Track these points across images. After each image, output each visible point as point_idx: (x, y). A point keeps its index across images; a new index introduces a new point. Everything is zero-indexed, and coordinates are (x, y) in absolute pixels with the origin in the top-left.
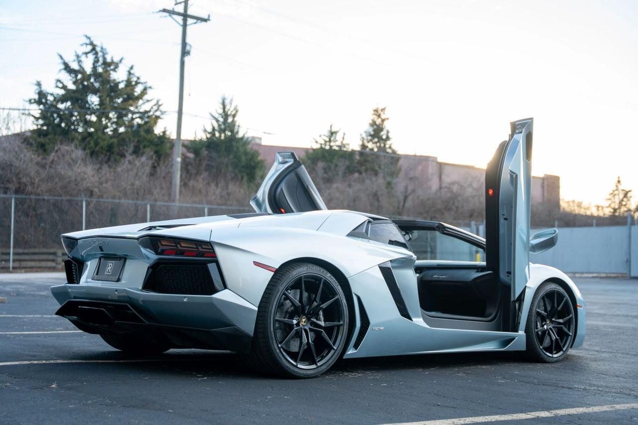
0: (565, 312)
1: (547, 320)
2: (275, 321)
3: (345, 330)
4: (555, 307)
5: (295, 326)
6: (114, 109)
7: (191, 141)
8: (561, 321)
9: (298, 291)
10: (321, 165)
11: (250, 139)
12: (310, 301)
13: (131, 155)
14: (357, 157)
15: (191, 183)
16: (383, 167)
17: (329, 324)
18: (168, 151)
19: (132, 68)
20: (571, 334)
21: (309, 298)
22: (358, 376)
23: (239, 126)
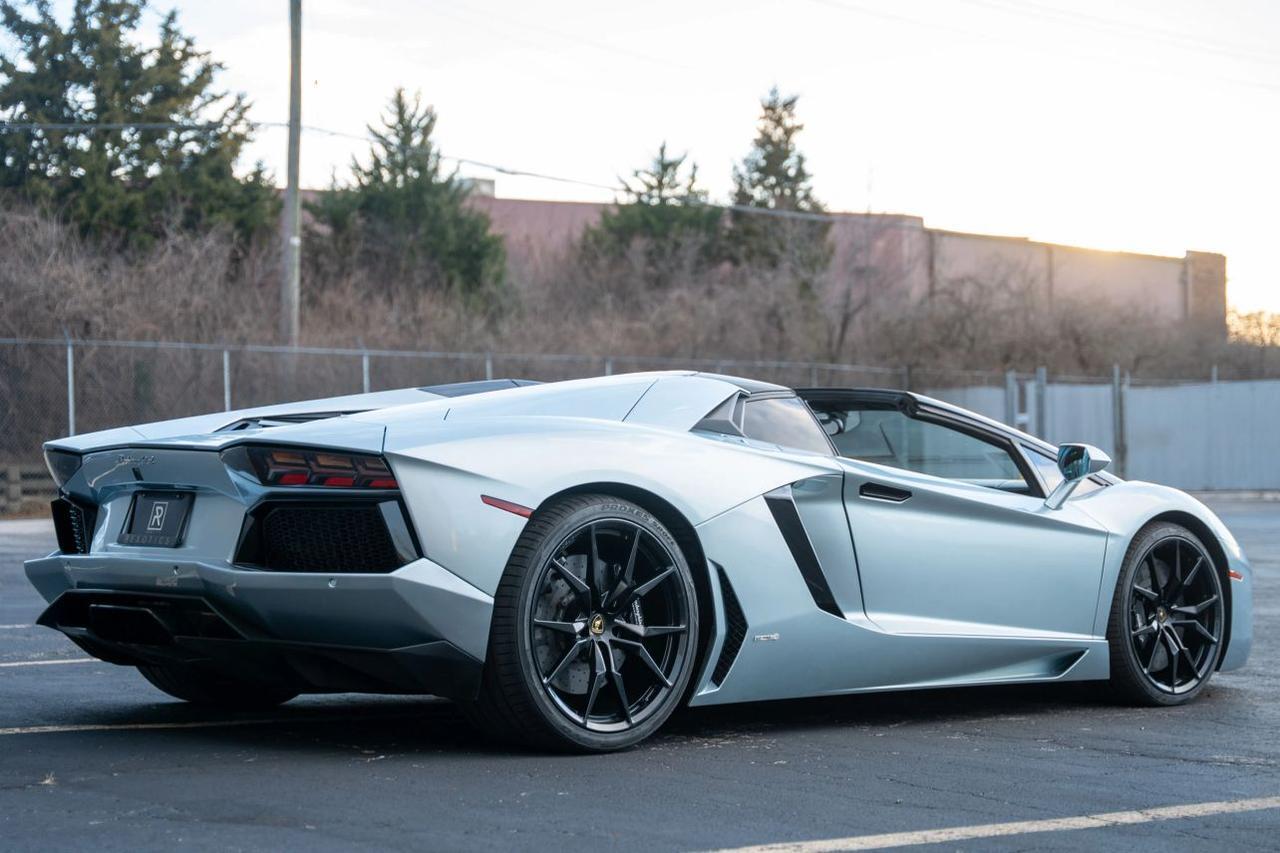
0: (1200, 588)
1: (1159, 609)
2: (534, 626)
3: (691, 643)
4: (1177, 579)
5: (578, 636)
6: (134, 119)
7: (323, 193)
8: (1192, 610)
9: (584, 558)
10: (639, 244)
11: (466, 186)
12: (612, 581)
13: (179, 232)
14: (728, 224)
15: (328, 296)
16: (788, 246)
17: (655, 630)
18: (268, 220)
19: (172, 17)
20: (1216, 640)
21: (609, 570)
22: (723, 745)
23: (438, 156)
